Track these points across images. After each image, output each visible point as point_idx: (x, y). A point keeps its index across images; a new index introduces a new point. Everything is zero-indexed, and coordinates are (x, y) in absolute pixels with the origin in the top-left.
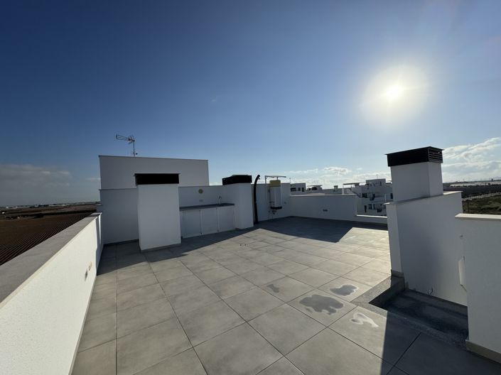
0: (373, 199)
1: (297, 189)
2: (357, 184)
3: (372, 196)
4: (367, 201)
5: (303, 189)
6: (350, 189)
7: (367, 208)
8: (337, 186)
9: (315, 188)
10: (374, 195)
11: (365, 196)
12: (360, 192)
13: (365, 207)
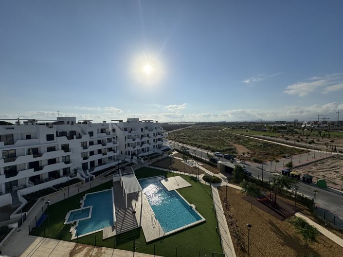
0: (130, 132)
1: (66, 122)
2: (121, 121)
3: (130, 130)
4: (127, 133)
5: (73, 123)
6: (116, 124)
7: (127, 138)
8: (105, 122)
9: (85, 123)
10: (131, 129)
11: (125, 129)
12: (122, 126)
13: (125, 137)
